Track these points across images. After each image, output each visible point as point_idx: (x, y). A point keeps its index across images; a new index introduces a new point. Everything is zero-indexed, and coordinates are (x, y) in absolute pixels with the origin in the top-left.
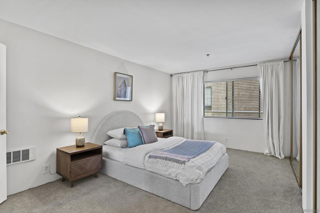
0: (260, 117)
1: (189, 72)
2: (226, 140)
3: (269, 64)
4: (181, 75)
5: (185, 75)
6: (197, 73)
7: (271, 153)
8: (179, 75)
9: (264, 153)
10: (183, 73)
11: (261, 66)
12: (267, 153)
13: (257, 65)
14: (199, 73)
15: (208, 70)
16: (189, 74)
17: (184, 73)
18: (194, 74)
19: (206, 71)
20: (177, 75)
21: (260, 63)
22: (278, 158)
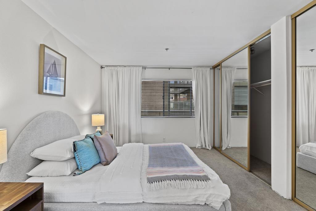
0: (191, 115)
1: (125, 66)
2: (164, 139)
3: (200, 69)
4: (116, 68)
5: (119, 69)
6: (135, 68)
7: (202, 146)
8: (113, 68)
9: (195, 147)
10: (118, 66)
11: (194, 70)
12: (199, 147)
13: (191, 68)
14: (137, 68)
15: (146, 66)
16: (126, 68)
17: (120, 66)
18: (131, 69)
19: (144, 68)
20: (110, 68)
21: (194, 67)
22: (208, 149)
